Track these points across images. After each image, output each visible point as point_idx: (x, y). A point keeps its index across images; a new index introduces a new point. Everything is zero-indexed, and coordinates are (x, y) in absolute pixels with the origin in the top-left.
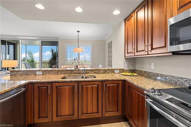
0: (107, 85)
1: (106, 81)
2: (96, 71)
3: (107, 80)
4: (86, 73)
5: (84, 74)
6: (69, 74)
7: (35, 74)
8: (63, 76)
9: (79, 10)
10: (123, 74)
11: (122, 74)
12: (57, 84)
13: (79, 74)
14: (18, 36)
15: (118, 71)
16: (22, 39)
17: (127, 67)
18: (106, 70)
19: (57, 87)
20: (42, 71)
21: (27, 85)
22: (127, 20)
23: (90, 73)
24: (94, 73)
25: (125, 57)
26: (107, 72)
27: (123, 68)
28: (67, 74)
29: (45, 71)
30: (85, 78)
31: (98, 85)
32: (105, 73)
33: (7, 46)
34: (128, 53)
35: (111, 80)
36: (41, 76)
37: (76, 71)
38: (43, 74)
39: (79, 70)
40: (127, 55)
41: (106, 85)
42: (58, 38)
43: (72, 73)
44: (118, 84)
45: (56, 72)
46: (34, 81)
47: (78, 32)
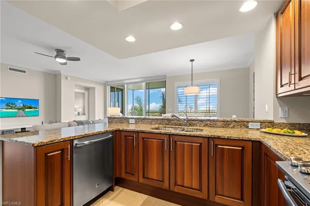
0: (219, 146)
1: (216, 138)
2: (208, 122)
3: (219, 138)
4: (190, 125)
5: (186, 125)
6: (166, 124)
7: (128, 122)
8: (157, 126)
9: (176, 26)
10: (267, 130)
11: (263, 130)
12: (143, 135)
13: (180, 125)
14: (124, 80)
15: (258, 125)
16: (127, 84)
17: (285, 118)
18: (228, 121)
19: (143, 138)
20: (135, 119)
21: (114, 133)
22: (279, 14)
23: (197, 126)
24: (204, 126)
25: (277, 95)
26: (231, 126)
27: (271, 119)
28: (163, 125)
29: (138, 119)
30: (186, 131)
31: (201, 144)
32: (227, 127)
33: (116, 93)
34: (282, 86)
35: (226, 137)
36: (134, 125)
37: (175, 121)
38: (136, 123)
39: (179, 120)
40: (280, 90)
41: (216, 145)
42: (166, 76)
43: (170, 124)
44: (243, 148)
45: (149, 120)
46: (121, 129)
47: (192, 61)
